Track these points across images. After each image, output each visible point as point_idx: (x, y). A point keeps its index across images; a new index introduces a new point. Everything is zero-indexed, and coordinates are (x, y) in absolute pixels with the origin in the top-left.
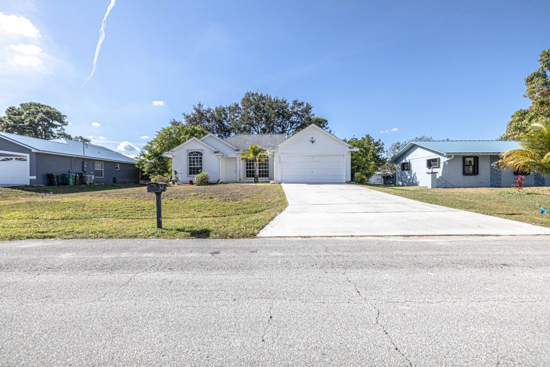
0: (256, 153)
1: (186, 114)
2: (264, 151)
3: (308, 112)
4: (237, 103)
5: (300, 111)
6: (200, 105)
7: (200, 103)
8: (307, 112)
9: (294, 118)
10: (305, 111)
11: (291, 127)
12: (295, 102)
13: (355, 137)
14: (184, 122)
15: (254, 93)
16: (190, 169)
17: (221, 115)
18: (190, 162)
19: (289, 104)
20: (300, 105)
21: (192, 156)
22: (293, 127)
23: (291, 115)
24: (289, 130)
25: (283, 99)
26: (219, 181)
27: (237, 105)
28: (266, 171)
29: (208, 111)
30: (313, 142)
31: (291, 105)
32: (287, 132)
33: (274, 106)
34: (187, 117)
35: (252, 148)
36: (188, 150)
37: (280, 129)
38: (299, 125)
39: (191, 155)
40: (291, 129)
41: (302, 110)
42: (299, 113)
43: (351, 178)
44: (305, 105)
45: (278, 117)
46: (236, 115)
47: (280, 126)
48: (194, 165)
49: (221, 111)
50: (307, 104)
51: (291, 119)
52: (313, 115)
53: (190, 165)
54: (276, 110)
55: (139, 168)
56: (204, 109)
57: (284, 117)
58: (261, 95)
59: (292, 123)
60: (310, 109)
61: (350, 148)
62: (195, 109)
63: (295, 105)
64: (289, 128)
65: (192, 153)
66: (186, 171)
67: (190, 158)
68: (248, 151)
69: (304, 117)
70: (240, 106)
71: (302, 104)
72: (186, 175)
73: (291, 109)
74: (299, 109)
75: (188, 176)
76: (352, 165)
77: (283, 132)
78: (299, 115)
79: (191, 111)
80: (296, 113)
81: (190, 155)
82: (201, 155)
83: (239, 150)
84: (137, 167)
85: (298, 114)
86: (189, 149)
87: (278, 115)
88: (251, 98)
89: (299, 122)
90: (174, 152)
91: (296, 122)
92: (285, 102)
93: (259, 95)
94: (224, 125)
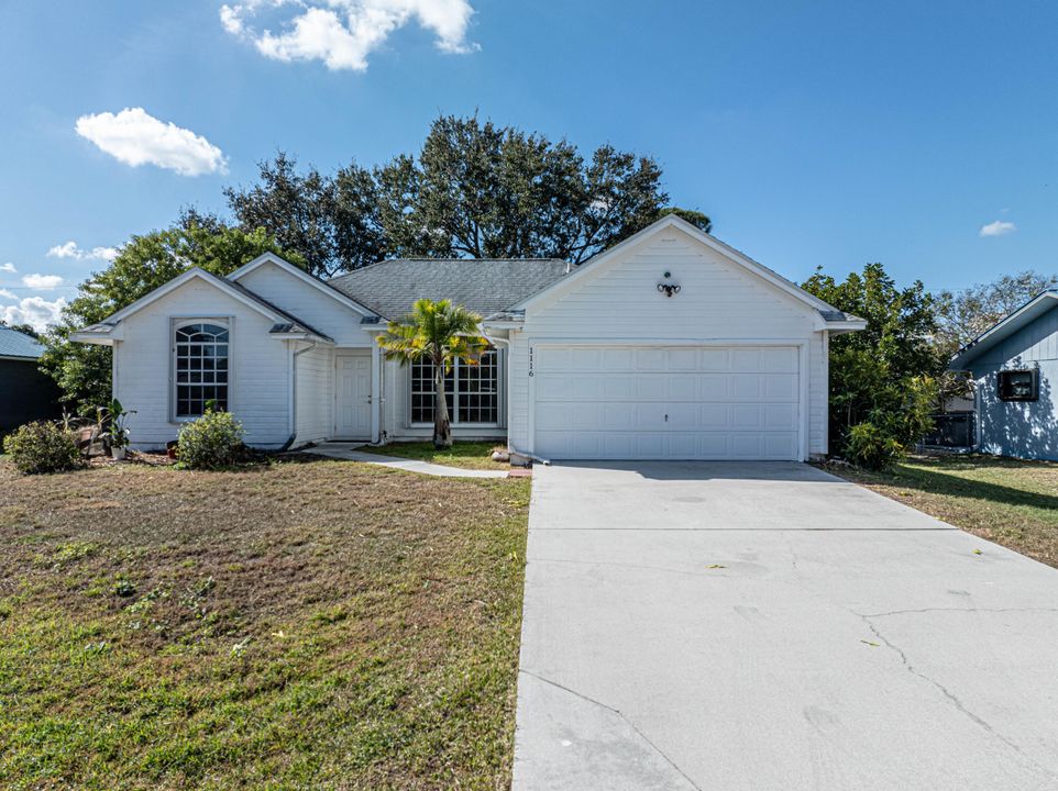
0: (439, 332)
1: (237, 191)
2: (472, 324)
3: (648, 188)
4: (408, 158)
5: (621, 186)
6: (282, 162)
7: (283, 155)
8: (642, 189)
9: (599, 206)
10: (638, 184)
11: (588, 236)
12: (603, 155)
13: (821, 273)
14: (231, 219)
15: (464, 123)
16: (182, 391)
17: (355, 196)
18: (182, 364)
19: (582, 160)
20: (620, 163)
21: (189, 344)
22: (595, 237)
23: (589, 197)
24: (584, 248)
25: (563, 143)
26: (291, 440)
27: (408, 166)
28: (485, 399)
29: (314, 184)
30: (669, 290)
31: (589, 164)
32: (577, 254)
33: (531, 164)
34: (240, 202)
35: (424, 313)
36: (173, 320)
37: (551, 244)
38: (616, 230)
39: (186, 339)
40: (588, 244)
41: (627, 181)
42: (616, 190)
43: (831, 445)
44: (637, 166)
45: (544, 202)
46: (408, 196)
47: (548, 232)
48: (196, 377)
49: (355, 182)
50: (644, 162)
51: (588, 210)
52: (664, 198)
53: (181, 377)
54: (538, 180)
55: (49, 378)
56: (297, 175)
57: (564, 202)
58: (488, 128)
59: (594, 223)
60: (654, 177)
61: (827, 317)
62: (267, 175)
63: (602, 163)
64: (582, 242)
65: (188, 329)
66: (165, 400)
67: (182, 350)
68: (411, 321)
69: (633, 205)
70: (418, 166)
71: (625, 161)
72: (166, 419)
73: (590, 175)
74: (618, 179)
75: (171, 422)
76: (835, 386)
77: (563, 254)
78: (617, 198)
79: (252, 184)
80: (606, 190)
81: (180, 338)
82: (225, 338)
83: (377, 320)
84: (45, 371)
85: (613, 194)
86: (177, 312)
87: (545, 194)
88: (453, 139)
89: (614, 221)
90: (121, 327)
91: (605, 220)
92: (569, 155)
93: (481, 128)
94: (363, 228)
